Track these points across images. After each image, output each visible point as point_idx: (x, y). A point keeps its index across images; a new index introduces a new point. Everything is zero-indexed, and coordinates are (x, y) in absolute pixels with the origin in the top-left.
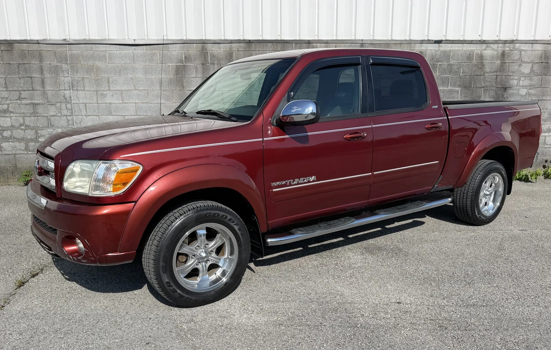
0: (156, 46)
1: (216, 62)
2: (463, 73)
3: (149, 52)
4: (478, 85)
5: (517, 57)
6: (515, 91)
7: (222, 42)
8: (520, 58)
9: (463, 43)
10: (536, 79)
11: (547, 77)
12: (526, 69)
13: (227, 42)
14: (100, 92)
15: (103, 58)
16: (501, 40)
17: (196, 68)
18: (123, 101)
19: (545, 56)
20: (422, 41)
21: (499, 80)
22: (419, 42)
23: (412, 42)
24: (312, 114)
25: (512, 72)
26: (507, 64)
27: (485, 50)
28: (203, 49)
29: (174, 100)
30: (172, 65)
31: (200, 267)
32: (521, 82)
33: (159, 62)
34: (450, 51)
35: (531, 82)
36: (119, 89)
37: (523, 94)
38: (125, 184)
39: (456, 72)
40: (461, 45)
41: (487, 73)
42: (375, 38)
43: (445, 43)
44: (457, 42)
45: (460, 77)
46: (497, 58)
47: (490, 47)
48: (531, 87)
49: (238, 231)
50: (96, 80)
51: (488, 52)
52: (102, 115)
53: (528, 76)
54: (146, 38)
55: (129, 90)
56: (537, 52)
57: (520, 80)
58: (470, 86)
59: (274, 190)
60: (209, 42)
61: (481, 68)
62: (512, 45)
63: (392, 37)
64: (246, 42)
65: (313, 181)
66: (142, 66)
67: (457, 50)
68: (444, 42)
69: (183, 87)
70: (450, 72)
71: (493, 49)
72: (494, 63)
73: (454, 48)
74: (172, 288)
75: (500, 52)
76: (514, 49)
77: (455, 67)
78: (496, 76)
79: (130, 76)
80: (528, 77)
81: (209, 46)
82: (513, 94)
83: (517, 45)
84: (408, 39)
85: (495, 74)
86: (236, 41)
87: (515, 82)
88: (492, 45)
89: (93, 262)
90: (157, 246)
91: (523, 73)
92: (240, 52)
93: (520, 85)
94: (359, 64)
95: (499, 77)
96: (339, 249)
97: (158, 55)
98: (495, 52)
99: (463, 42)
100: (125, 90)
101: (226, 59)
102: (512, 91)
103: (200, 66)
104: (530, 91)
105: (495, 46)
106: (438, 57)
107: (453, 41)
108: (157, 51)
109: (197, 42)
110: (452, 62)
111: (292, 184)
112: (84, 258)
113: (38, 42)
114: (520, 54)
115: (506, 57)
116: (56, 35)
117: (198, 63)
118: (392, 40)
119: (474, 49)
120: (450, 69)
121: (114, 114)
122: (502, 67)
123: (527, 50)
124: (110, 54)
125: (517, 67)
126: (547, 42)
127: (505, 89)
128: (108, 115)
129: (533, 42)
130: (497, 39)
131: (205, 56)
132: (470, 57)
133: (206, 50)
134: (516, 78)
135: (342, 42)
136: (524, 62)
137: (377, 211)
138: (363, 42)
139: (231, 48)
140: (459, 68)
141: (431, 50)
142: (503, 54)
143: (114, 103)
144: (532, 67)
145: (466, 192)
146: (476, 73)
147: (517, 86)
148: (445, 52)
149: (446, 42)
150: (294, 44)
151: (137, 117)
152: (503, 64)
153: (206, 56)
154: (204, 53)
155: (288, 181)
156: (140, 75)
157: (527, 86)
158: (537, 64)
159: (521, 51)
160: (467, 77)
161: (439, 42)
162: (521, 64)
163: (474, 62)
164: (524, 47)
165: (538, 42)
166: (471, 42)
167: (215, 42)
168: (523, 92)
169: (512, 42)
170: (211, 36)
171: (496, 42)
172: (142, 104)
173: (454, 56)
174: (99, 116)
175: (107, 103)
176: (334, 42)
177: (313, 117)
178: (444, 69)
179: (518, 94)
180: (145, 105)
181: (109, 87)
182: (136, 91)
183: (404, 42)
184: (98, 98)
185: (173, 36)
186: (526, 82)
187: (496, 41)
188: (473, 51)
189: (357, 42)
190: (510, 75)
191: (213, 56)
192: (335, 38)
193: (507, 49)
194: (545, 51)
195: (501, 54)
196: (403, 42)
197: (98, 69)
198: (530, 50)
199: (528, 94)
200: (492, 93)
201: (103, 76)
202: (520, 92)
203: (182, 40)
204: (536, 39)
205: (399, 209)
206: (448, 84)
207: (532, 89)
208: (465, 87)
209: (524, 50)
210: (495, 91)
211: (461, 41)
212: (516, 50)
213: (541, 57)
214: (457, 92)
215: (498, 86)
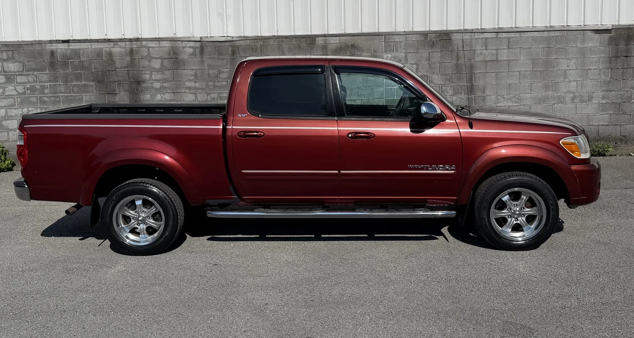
2: (94, 69)
4: (111, 80)
5: (145, 54)
6: (149, 85)
8: (149, 55)
9: (91, 42)
10: (167, 73)
11: (180, 71)
12: (156, 64)
16: (127, 39)
19: (173, 52)
20: (50, 41)
21: (131, 75)
22: (48, 42)
23: (41, 42)
25: (143, 67)
26: (137, 60)
27: (113, 47)
32: (153, 76)
34: (80, 49)
35: (164, 76)
39: (88, 68)
40: (90, 44)
41: (118, 68)
44: (84, 41)
45: (93, 73)
46: (126, 55)
47: (117, 45)
48: (164, 80)
51: (116, 50)
56: (165, 48)
57: (152, 75)
58: (103, 81)
61: (112, 64)
62: (138, 43)
67: (86, 49)
70: (83, 68)
71: (121, 47)
72: (124, 59)
73: (83, 47)
75: (128, 49)
76: (142, 46)
77: (86, 64)
78: (128, 71)
80: (160, 71)
82: (147, 88)
83: (144, 43)
84: (37, 39)
85: (126, 69)
87: (148, 76)
88: (119, 43)
91: (154, 68)
93: (153, 79)
95: (131, 72)
98: (124, 50)
102: (146, 85)
104: (164, 84)
105: (123, 44)
106: (68, 55)
107: (79, 40)
110: (83, 59)
114: (149, 50)
115: (134, 52)
118: (22, 41)
119: (102, 47)
120: (82, 65)
122: (132, 63)
123: (155, 47)
125: (147, 63)
127: (139, 83)
129: (159, 40)
130: (123, 37)
132: (99, 54)
134: (147, 72)
136: (154, 58)
140: (91, 64)
141: (61, 49)
142: (132, 51)
144: (162, 62)
146: (108, 69)
147: (150, 80)
148: (75, 50)
149: (73, 41)
152: (133, 60)
157: (160, 80)
158: (166, 60)
159: (148, 48)
160: (99, 72)
161: (67, 41)
162: (150, 60)
163: (104, 58)
164: (150, 44)
165: (163, 39)
166: (97, 41)
168: (157, 85)
169: (137, 40)
171: (121, 40)
173: (84, 53)
178: (76, 66)
186: (159, 76)
188: (100, 48)
190: (141, 70)
194: (172, 47)
195: (130, 51)
196: (33, 43)
198: (158, 47)
199: (163, 87)
202: (154, 86)
204: (160, 37)
206: (82, 79)
207: (165, 83)
208: (99, 82)
209: (152, 47)
210: (129, 85)
211: (87, 40)
212: (144, 47)
213: (169, 53)
214: (92, 86)
215: (131, 80)
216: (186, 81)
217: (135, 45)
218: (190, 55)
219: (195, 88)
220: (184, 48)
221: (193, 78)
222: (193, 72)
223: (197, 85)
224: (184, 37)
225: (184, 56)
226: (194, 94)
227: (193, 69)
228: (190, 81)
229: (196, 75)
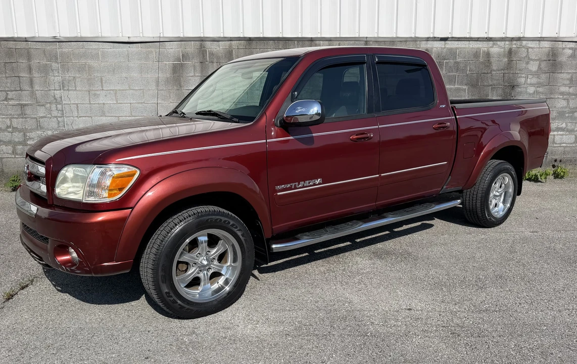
0: (152, 43)
1: (215, 60)
2: (469, 71)
3: (144, 50)
4: (486, 84)
5: (524, 55)
6: (523, 90)
7: (221, 39)
8: (527, 56)
9: (469, 41)
10: (543, 76)
11: (556, 74)
12: (533, 67)
13: (226, 39)
14: (93, 92)
15: (95, 57)
16: (508, 38)
17: (194, 67)
18: (117, 101)
19: (552, 54)
20: (428, 38)
21: (506, 78)
22: (425, 39)
23: (417, 39)
24: (317, 114)
25: (520, 70)
26: (515, 62)
27: (492, 47)
28: (202, 46)
29: (171, 100)
30: (169, 63)
31: (201, 275)
32: (529, 80)
33: (155, 60)
34: (457, 48)
35: (539, 80)
36: (113, 89)
37: (531, 92)
38: (121, 189)
39: (463, 70)
41: (494, 71)
42: (380, 36)
43: (451, 41)
44: (463, 39)
45: (467, 75)
46: (504, 56)
47: (497, 44)
48: (539, 85)
49: (241, 237)
50: (89, 80)
51: (495, 50)
52: (95, 116)
53: (536, 74)
54: (141, 35)
55: (123, 90)
56: (544, 49)
57: (528, 78)
58: (477, 85)
59: (278, 194)
60: (207, 39)
61: (488, 66)
62: (518, 43)
63: (396, 33)
64: (246, 39)
65: (319, 184)
66: (137, 65)
67: (464, 48)
68: (450, 39)
69: (181, 87)
70: (457, 70)
71: (501, 47)
72: (501, 61)
73: (460, 46)
74: (172, 299)
75: (507, 50)
76: (522, 46)
77: (462, 65)
78: (504, 74)
79: (124, 75)
81: (208, 44)
82: (521, 92)
83: (524, 43)
84: (413, 36)
85: (502, 72)
86: (235, 39)
87: (523, 80)
88: (499, 43)
89: (87, 272)
90: (156, 255)
91: (531, 71)
92: (240, 50)
93: (528, 83)
94: (364, 63)
95: (507, 75)
96: (347, 254)
97: (154, 52)
99: (469, 39)
100: (120, 90)
101: (225, 56)
102: (520, 90)
103: (198, 65)
104: (538, 89)
105: (501, 44)
106: (444, 54)
107: (459, 38)
108: (153, 49)
109: (195, 39)
110: (458, 60)
111: (298, 187)
112: (78, 268)
113: (26, 40)
114: (528, 51)
115: (513, 53)
116: (45, 32)
117: (196, 61)
118: (397, 38)
119: (481, 46)
120: (457, 67)
121: (107, 115)
122: (510, 65)
123: (534, 48)
124: (103, 52)
125: (524, 65)
126: (554, 40)
127: (513, 87)
128: (101, 116)
129: (540, 39)
130: (503, 36)
131: (203, 54)
132: (476, 54)
133: (204, 47)
134: (523, 75)
135: (345, 39)
136: (532, 60)
137: (385, 214)
138: (368, 39)
139: (230, 46)
140: (466, 66)
141: (437, 48)
142: (510, 52)
143: (107, 104)
144: (540, 65)
145: (475, 193)
146: (483, 71)
147: (525, 84)
148: (451, 49)
149: (452, 39)
150: (296, 42)
151: (133, 118)
152: (510, 61)
153: (205, 55)
154: (202, 51)
155: (293, 184)
156: (135, 74)
157: (535, 84)
158: (544, 62)
159: (528, 48)
160: (474, 75)
161: (445, 39)
162: (528, 62)
163: (481, 60)
164: (531, 44)
165: (545, 39)
166: (478, 39)
167: (214, 40)
168: (531, 90)
169: (519, 39)
170: (210, 34)
172: (137, 104)
173: (461, 53)
174: (92, 117)
175: (101, 104)
176: (337, 39)
177: (318, 117)
178: (450, 67)
179: (526, 92)
180: (140, 105)
181: (102, 87)
182: (131, 91)
183: (410, 39)
184: (91, 99)
185: (170, 33)
186: (535, 80)
187: (503, 38)
188: (480, 49)
189: (361, 39)
190: (518, 73)
191: (212, 54)
192: (338, 36)
193: (514, 46)
194: (552, 48)
195: (508, 52)
196: (408, 40)
197: (90, 67)
198: (537, 48)
199: (536, 92)
200: (500, 91)
201: (96, 75)
202: (528, 91)
203: (179, 37)
204: (543, 36)
205: (407, 211)
206: (455, 82)
207: (540, 87)
208: (472, 85)
209: (531, 48)
210: (503, 89)
211: (467, 38)
212: (523, 47)
213: (548, 55)
214: (464, 90)
215: (506, 84)
216: (561, 86)
217: (514, 45)
218: (569, 57)
219: (569, 94)
220: (564, 49)
221: (568, 82)
222: (569, 76)
223: (571, 90)
224: (566, 37)
225: (563, 59)
226: (566, 100)
227: (569, 73)
228: (565, 85)
229: (571, 80)
